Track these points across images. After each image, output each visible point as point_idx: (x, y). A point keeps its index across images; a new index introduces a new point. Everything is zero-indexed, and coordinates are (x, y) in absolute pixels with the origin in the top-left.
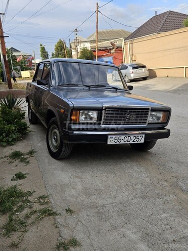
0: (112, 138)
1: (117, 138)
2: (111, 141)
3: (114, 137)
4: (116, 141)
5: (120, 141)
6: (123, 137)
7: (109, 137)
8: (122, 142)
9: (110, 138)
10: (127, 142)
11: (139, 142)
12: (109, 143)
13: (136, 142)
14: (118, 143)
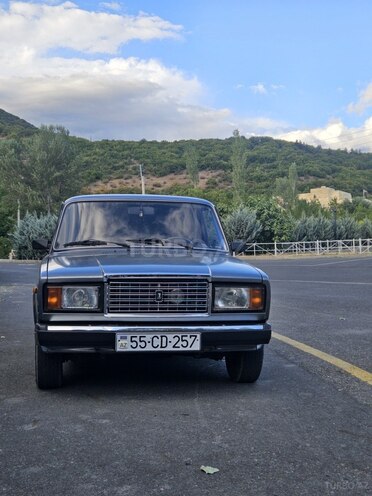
0: (126, 338)
1: (137, 339)
2: (123, 345)
3: (129, 337)
4: (134, 345)
5: (143, 344)
6: (148, 337)
7: (118, 337)
8: (149, 348)
9: (121, 338)
10: (159, 349)
11: (188, 349)
12: (119, 349)
13: (181, 349)
14: (138, 349)
